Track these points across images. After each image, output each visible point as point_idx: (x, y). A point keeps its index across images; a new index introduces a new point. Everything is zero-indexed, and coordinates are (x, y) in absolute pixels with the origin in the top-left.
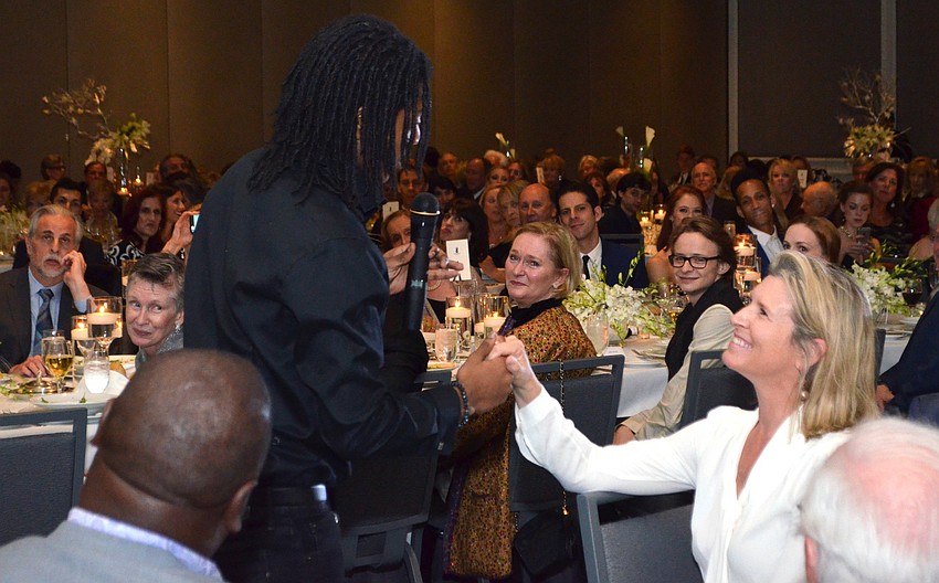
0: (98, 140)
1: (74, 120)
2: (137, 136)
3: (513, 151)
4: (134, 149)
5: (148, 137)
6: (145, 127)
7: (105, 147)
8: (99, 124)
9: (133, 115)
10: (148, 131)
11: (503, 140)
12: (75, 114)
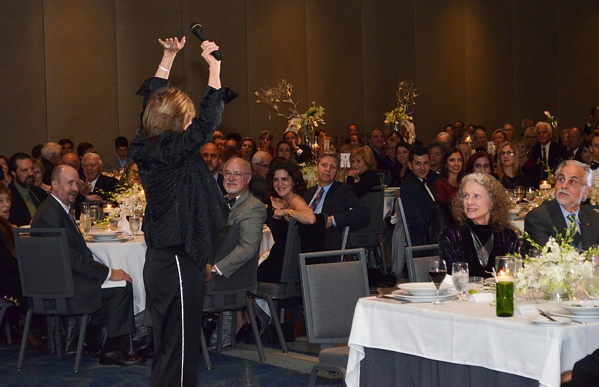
0: (291, 119)
1: (276, 107)
2: (317, 116)
3: (556, 123)
4: (316, 125)
5: (323, 117)
6: (321, 110)
7: (295, 124)
8: (290, 109)
9: (314, 102)
10: (323, 113)
11: (549, 116)
12: (274, 103)
